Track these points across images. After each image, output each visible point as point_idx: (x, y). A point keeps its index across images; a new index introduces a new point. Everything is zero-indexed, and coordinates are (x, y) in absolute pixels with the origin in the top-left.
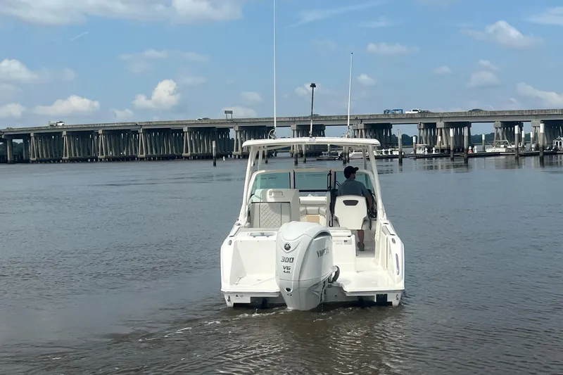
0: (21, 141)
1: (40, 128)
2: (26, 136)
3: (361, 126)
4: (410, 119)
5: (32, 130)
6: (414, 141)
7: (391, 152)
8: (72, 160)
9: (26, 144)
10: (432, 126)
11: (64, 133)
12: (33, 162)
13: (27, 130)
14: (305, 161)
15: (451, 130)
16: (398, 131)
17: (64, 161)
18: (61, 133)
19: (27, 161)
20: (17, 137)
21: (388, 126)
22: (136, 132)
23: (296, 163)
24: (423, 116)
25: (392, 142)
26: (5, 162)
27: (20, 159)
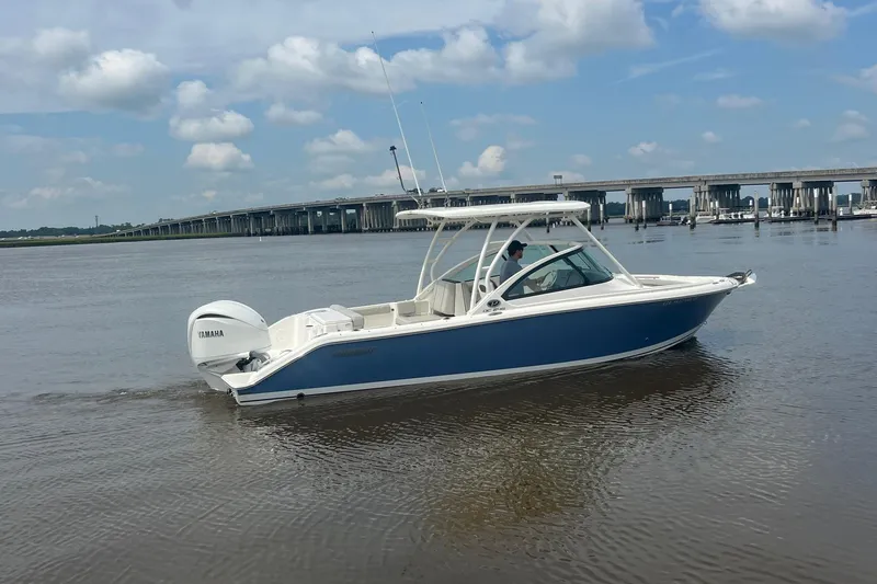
0: (354, 211)
1: (371, 198)
2: (358, 206)
3: (705, 188)
4: (761, 178)
6: (769, 203)
7: (742, 216)
9: (358, 213)
10: (789, 186)
11: (395, 203)
12: (365, 231)
13: (357, 200)
14: (645, 227)
17: (394, 230)
18: (391, 203)
19: (360, 231)
20: (351, 207)
21: (736, 188)
23: (637, 229)
24: (778, 176)
25: (743, 205)
26: (340, 231)
27: (353, 228)
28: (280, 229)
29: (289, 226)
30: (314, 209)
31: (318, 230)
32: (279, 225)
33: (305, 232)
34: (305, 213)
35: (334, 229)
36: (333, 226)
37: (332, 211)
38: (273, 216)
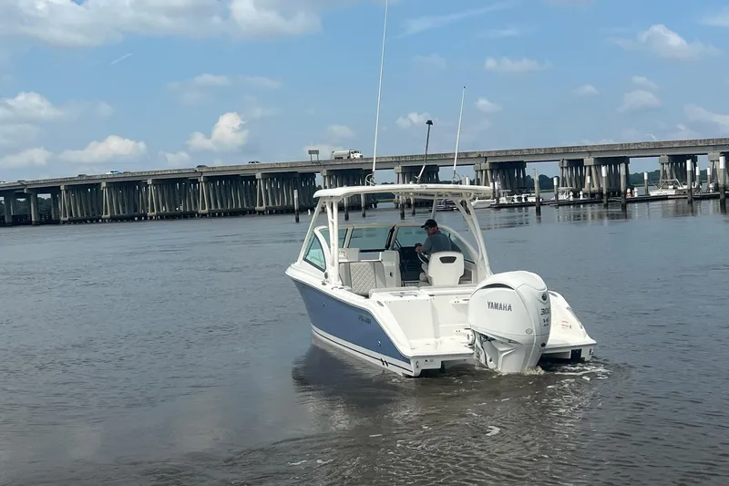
0: (49, 196)
1: (72, 179)
2: (53, 189)
3: (486, 165)
4: (549, 154)
5: (63, 181)
6: (555, 184)
7: (526, 199)
8: (114, 219)
9: (55, 200)
10: (579, 163)
11: (104, 184)
12: (64, 222)
13: (54, 181)
14: (414, 213)
15: (603, 168)
16: (533, 171)
17: (104, 221)
18: (99, 184)
19: (57, 222)
20: (44, 190)
21: (521, 165)
22: (195, 181)
23: (403, 216)
24: (567, 150)
25: (526, 186)
26: (29, 223)
27: (48, 219)
35: (21, 220)
36: (21, 217)
37: (22, 195)
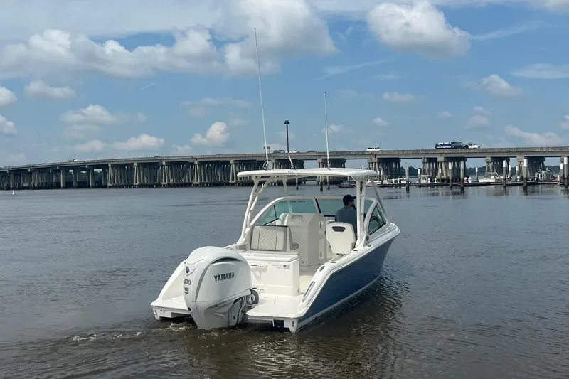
0: (101, 170)
1: (116, 160)
2: (104, 166)
3: (375, 160)
4: (415, 154)
5: (110, 161)
6: (419, 173)
7: (400, 181)
8: (141, 186)
9: (105, 173)
10: (433, 161)
11: (135, 164)
12: (110, 187)
13: (105, 161)
14: (329, 188)
15: (450, 164)
16: (405, 164)
17: (134, 187)
18: (132, 164)
19: (105, 187)
20: (98, 167)
21: (397, 160)
22: (193, 164)
23: (322, 190)
24: (427, 152)
25: (400, 173)
26: (88, 187)
27: (100, 185)
28: (36, 184)
29: (44, 181)
30: (66, 168)
31: (69, 185)
32: (35, 180)
33: (58, 186)
34: (59, 171)
35: (83, 185)
36: (83, 182)
37: (84, 169)
38: (31, 173)
